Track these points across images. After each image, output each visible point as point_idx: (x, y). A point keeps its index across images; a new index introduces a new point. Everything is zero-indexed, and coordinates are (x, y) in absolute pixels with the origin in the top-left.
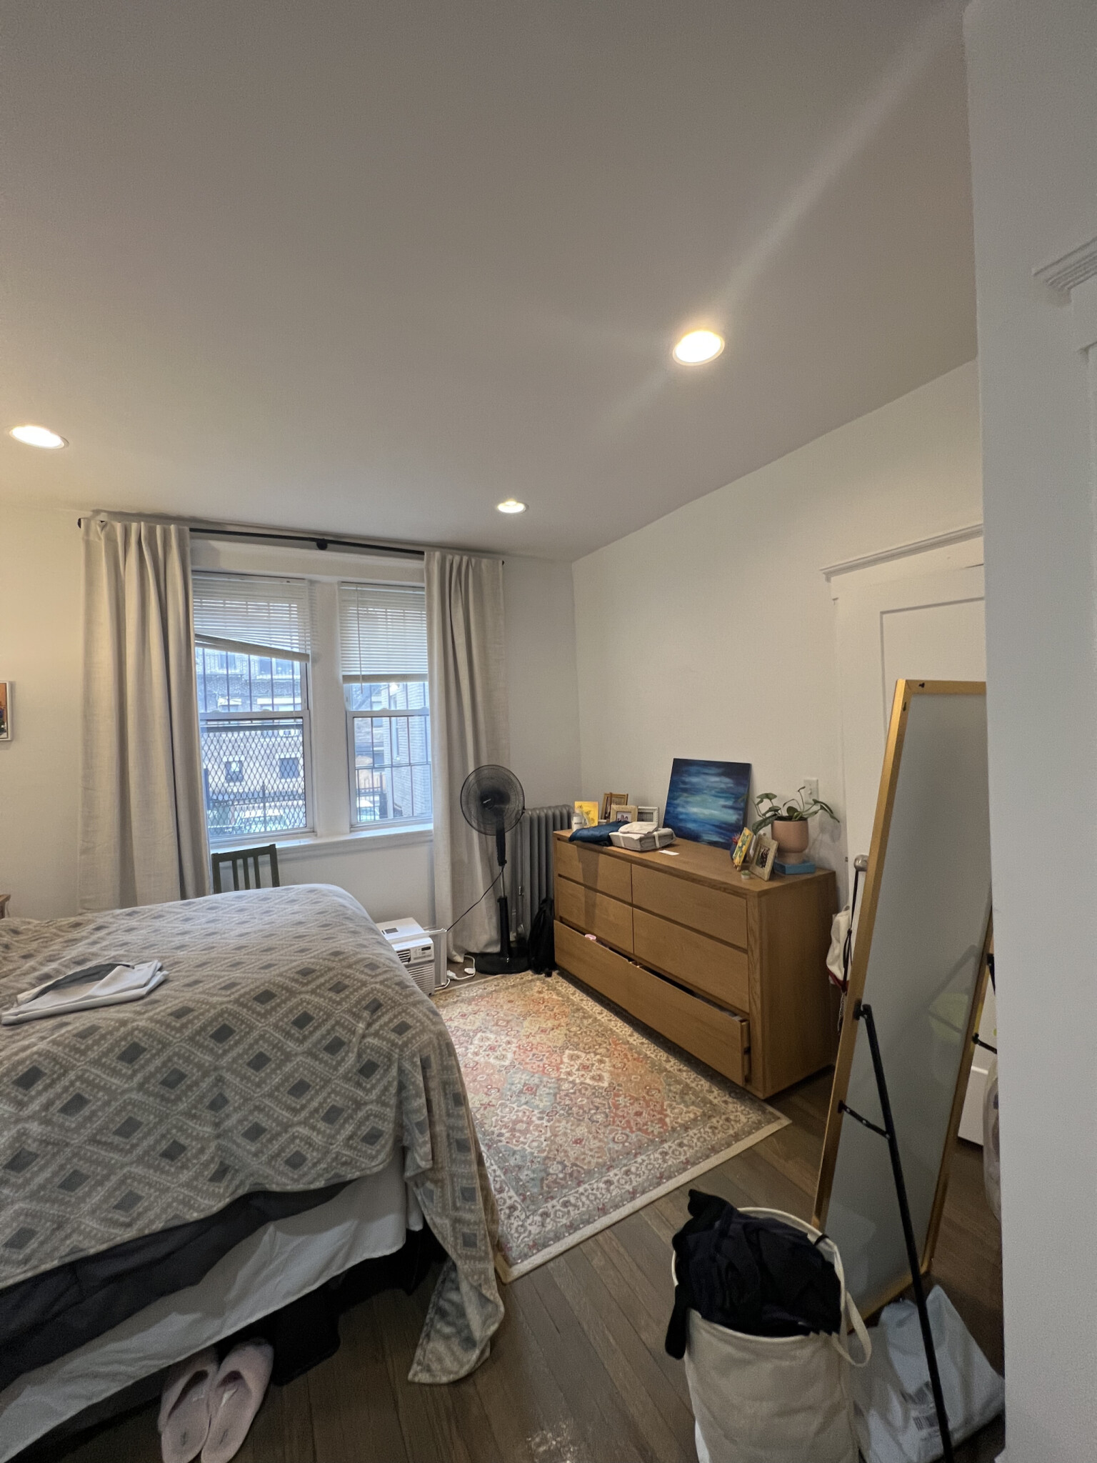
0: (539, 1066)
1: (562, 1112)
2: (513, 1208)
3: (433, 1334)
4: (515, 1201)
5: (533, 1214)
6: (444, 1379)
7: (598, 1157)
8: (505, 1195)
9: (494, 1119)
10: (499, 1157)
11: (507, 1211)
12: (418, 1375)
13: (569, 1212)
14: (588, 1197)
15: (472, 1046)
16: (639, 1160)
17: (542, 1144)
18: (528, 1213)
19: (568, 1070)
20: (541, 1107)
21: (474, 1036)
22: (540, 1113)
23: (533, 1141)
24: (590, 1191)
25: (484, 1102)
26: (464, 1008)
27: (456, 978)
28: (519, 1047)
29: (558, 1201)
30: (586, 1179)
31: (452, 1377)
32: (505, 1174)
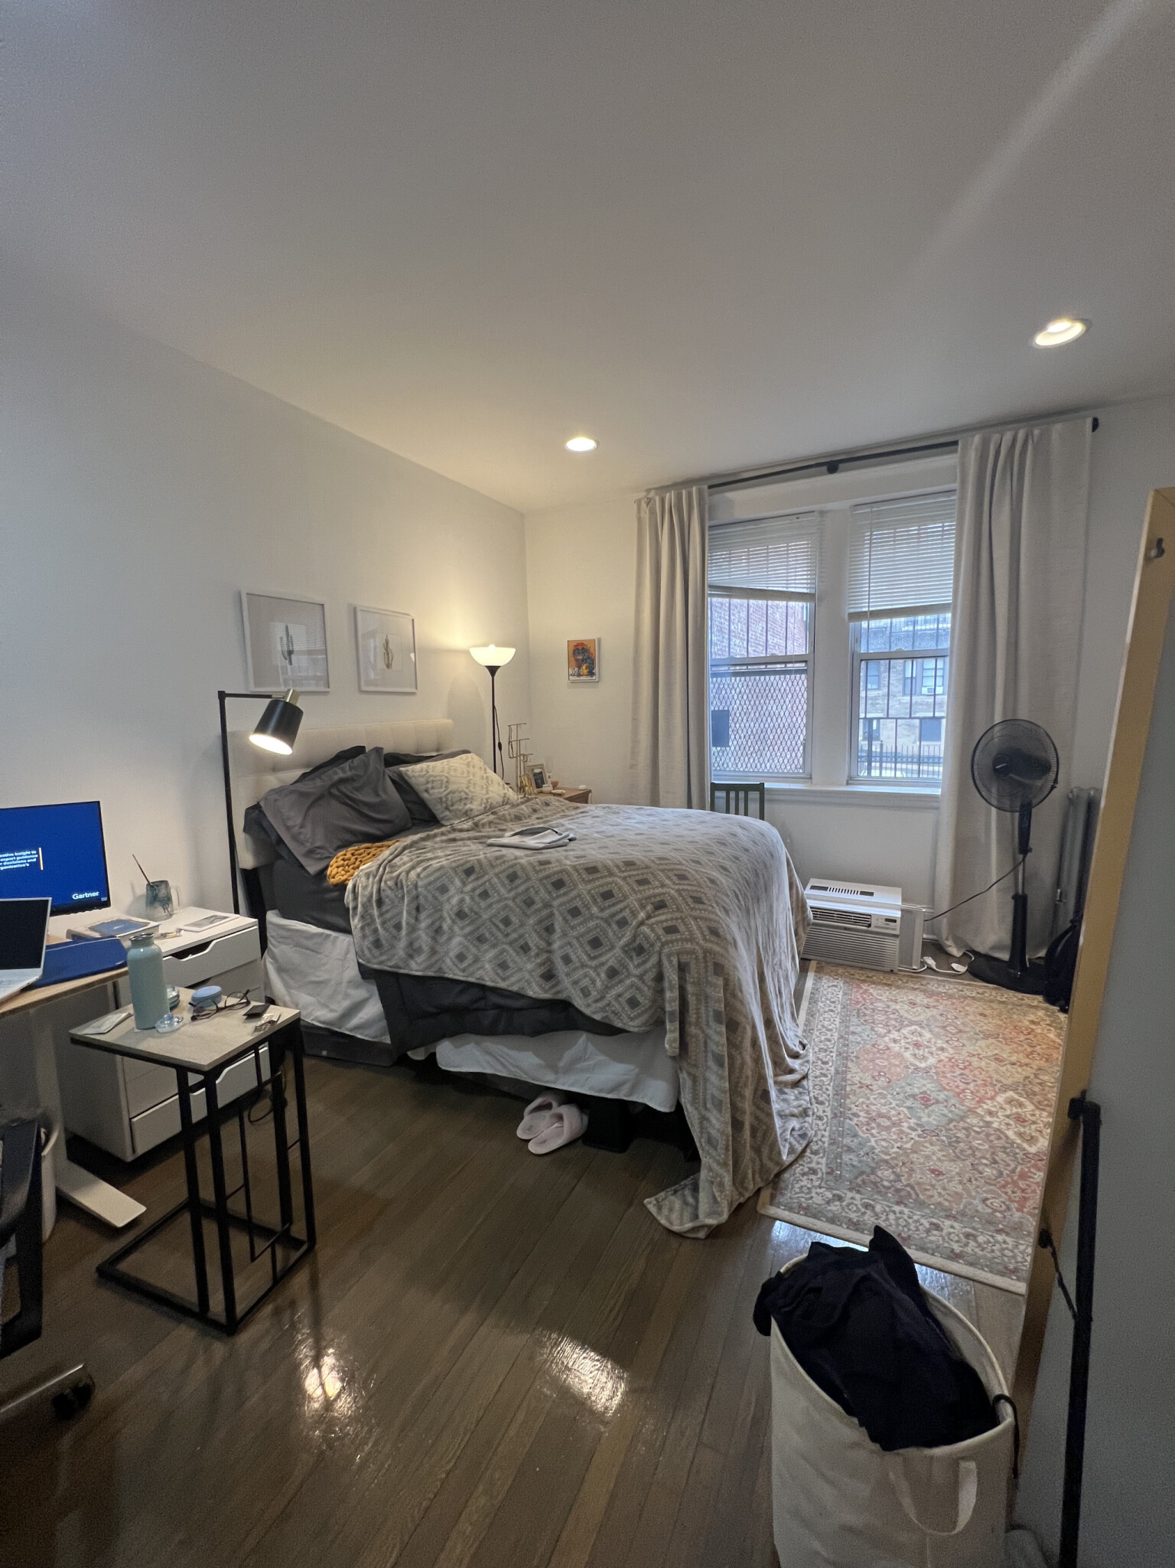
0: (957, 1087)
1: (944, 1138)
2: (814, 1172)
3: (679, 1193)
4: (821, 1169)
5: (827, 1189)
6: (663, 1222)
7: (946, 1200)
8: (815, 1158)
9: (861, 1100)
10: (837, 1130)
11: (806, 1170)
12: (650, 1204)
13: (865, 1213)
14: (897, 1219)
15: (896, 1034)
16: (1000, 1238)
17: (893, 1147)
18: (823, 1185)
19: (994, 1109)
20: (923, 1120)
21: (907, 1026)
22: (917, 1124)
23: (884, 1140)
24: (905, 1217)
25: (862, 1081)
26: (921, 998)
27: (934, 967)
28: (950, 1060)
29: (862, 1199)
30: (911, 1205)
31: (667, 1225)
32: (830, 1144)
